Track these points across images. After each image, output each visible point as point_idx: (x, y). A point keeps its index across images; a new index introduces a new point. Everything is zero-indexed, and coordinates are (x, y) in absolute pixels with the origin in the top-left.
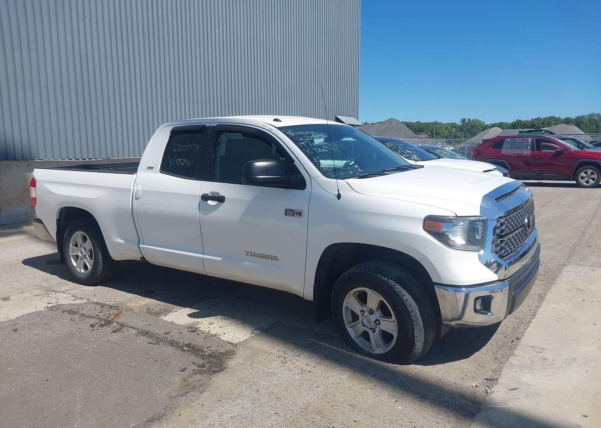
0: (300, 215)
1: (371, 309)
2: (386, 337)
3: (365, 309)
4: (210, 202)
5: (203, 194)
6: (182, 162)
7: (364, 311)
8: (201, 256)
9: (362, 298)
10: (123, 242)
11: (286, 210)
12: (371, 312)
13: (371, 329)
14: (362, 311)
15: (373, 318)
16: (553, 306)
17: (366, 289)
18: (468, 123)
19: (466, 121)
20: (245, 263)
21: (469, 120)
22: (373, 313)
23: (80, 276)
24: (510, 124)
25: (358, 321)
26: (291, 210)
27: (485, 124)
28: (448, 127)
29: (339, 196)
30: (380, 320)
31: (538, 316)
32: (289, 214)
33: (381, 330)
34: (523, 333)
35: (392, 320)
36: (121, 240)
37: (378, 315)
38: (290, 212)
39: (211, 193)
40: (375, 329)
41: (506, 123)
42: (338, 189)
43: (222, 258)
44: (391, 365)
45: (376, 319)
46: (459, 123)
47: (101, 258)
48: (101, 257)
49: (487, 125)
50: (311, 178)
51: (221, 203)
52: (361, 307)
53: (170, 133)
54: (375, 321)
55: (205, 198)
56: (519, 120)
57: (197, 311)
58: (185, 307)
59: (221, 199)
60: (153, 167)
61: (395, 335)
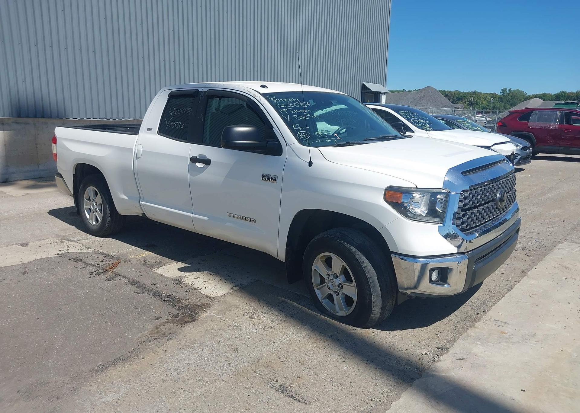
0: (275, 180)
1: (335, 273)
2: (348, 300)
3: (330, 273)
4: (198, 164)
5: (193, 156)
6: (176, 124)
7: (329, 275)
8: (191, 215)
9: (328, 262)
10: (127, 198)
11: (263, 175)
12: (336, 276)
13: (335, 292)
14: (328, 275)
15: (337, 282)
16: (532, 282)
17: (332, 255)
18: (509, 94)
19: (507, 92)
20: (228, 224)
21: (510, 90)
22: (337, 277)
23: (92, 227)
24: (553, 95)
25: (325, 284)
26: (268, 176)
27: (527, 95)
28: (488, 97)
29: (311, 164)
30: (343, 284)
31: (513, 291)
32: (266, 179)
33: (343, 294)
34: (492, 306)
35: (352, 285)
36: (125, 196)
37: (342, 278)
38: (267, 178)
39: (200, 155)
40: (338, 292)
41: (549, 94)
42: (310, 157)
43: (208, 218)
44: (350, 328)
45: (339, 283)
46: (499, 93)
47: (109, 212)
48: (109, 211)
49: (529, 96)
50: (287, 145)
51: (207, 166)
52: (327, 271)
53: (168, 97)
54: (339, 285)
55: (194, 160)
56: (563, 92)
57: (188, 265)
58: (178, 262)
59: (207, 162)
60: (152, 129)
61: (355, 299)
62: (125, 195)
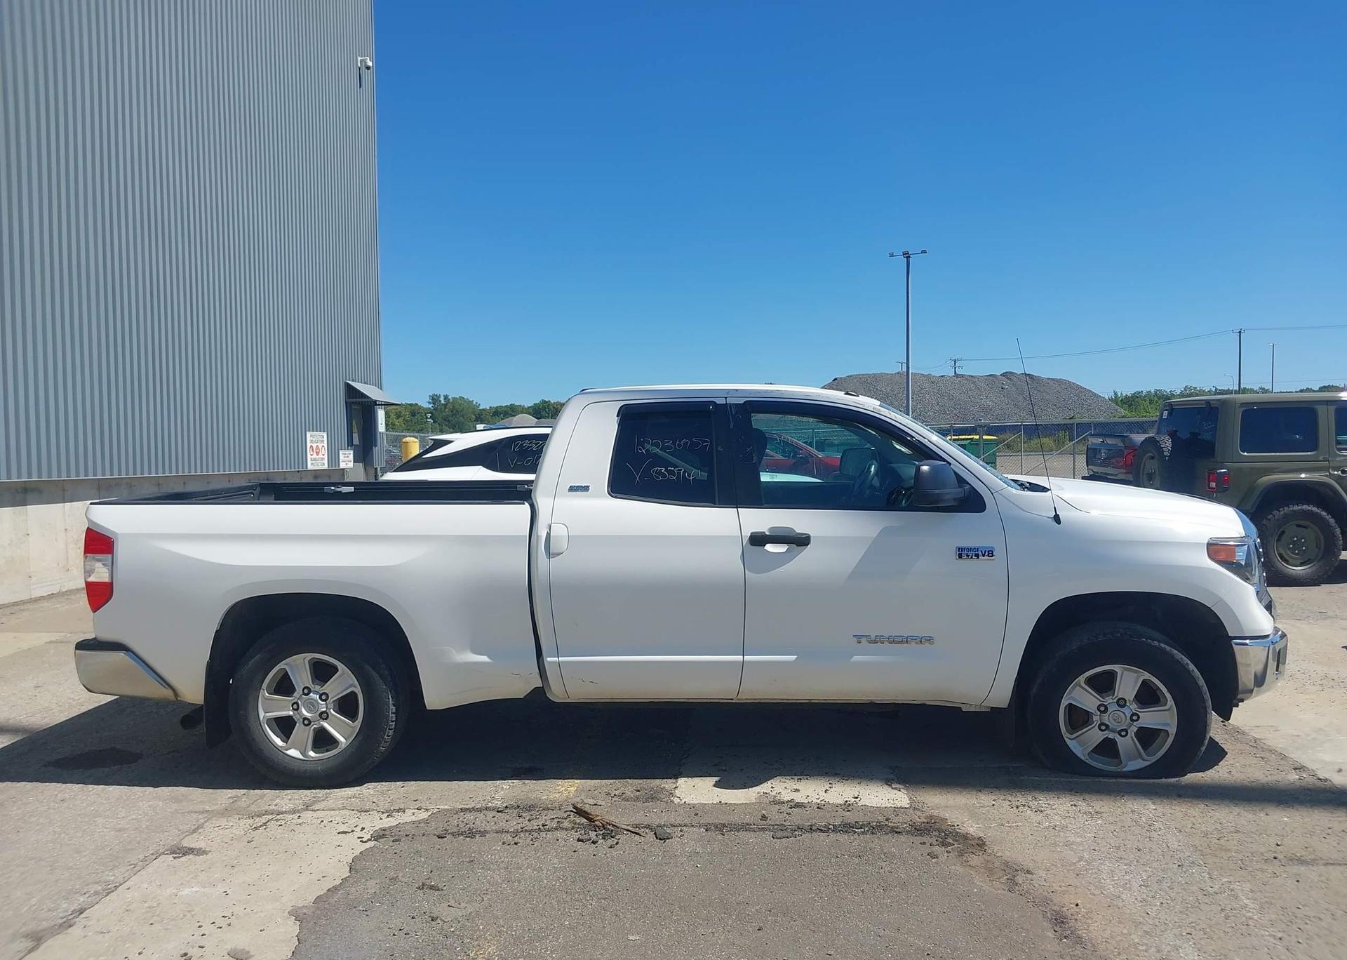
0: (990, 555)
1: (1122, 699)
3: (1108, 700)
4: (772, 548)
5: (752, 533)
6: (671, 473)
7: (1106, 705)
8: (739, 658)
10: (485, 659)
11: (959, 549)
12: (1122, 703)
13: (1120, 731)
14: (1100, 706)
15: (1125, 712)
18: (445, 405)
19: (440, 401)
20: (856, 658)
21: (446, 397)
23: (303, 767)
24: (529, 407)
25: (1093, 725)
26: (969, 549)
27: (481, 408)
28: (403, 413)
29: (1057, 519)
30: (1140, 712)
32: (968, 556)
33: (1140, 729)
35: (1166, 707)
36: (475, 655)
37: (1136, 705)
38: (968, 553)
39: (771, 529)
40: (1127, 731)
41: (520, 406)
42: (1055, 508)
43: (796, 657)
45: (1131, 712)
46: (425, 403)
47: (394, 711)
48: (394, 708)
49: (483, 409)
50: (993, 492)
51: (800, 548)
52: (1100, 698)
53: (618, 416)
54: (1130, 717)
55: (758, 540)
56: (544, 402)
59: (801, 541)
60: (588, 487)
61: (1172, 731)
62: (474, 653)
